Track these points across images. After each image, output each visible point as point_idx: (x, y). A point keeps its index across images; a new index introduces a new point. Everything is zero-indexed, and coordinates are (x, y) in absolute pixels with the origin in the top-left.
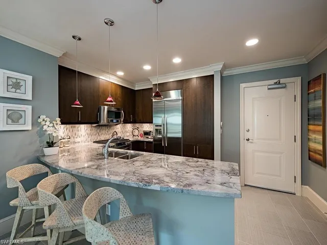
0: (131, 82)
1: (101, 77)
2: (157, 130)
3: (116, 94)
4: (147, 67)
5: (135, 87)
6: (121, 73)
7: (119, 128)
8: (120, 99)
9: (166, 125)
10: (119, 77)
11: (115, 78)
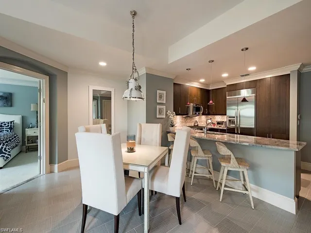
0: (207, 84)
1: (187, 84)
2: (230, 120)
3: (197, 95)
4: (225, 75)
5: (209, 87)
6: (202, 80)
7: (197, 118)
8: (199, 98)
9: (239, 117)
10: (200, 83)
11: (198, 84)
